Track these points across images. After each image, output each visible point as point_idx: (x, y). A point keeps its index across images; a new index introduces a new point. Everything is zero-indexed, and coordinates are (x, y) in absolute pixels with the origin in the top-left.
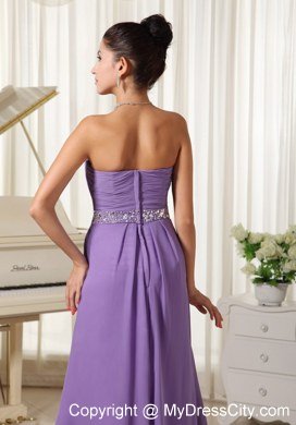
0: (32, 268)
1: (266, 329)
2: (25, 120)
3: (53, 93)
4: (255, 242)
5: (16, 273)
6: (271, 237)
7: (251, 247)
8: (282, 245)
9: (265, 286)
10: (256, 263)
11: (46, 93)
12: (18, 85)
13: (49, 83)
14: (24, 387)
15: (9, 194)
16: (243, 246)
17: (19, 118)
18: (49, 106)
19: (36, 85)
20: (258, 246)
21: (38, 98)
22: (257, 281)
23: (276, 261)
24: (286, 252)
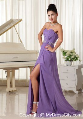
0: (17, 58)
1: (68, 71)
2: (15, 26)
3: (21, 20)
4: (65, 52)
5: (14, 59)
6: (69, 51)
7: (65, 53)
8: (71, 52)
9: (68, 61)
10: (66, 57)
11: (19, 20)
12: (13, 19)
13: (20, 18)
14: (15, 86)
15: (11, 42)
16: (63, 53)
17: (14, 26)
18: (20, 23)
19: (17, 18)
20: (66, 53)
21: (18, 21)
22: (66, 60)
23: (70, 56)
24: (72, 54)
